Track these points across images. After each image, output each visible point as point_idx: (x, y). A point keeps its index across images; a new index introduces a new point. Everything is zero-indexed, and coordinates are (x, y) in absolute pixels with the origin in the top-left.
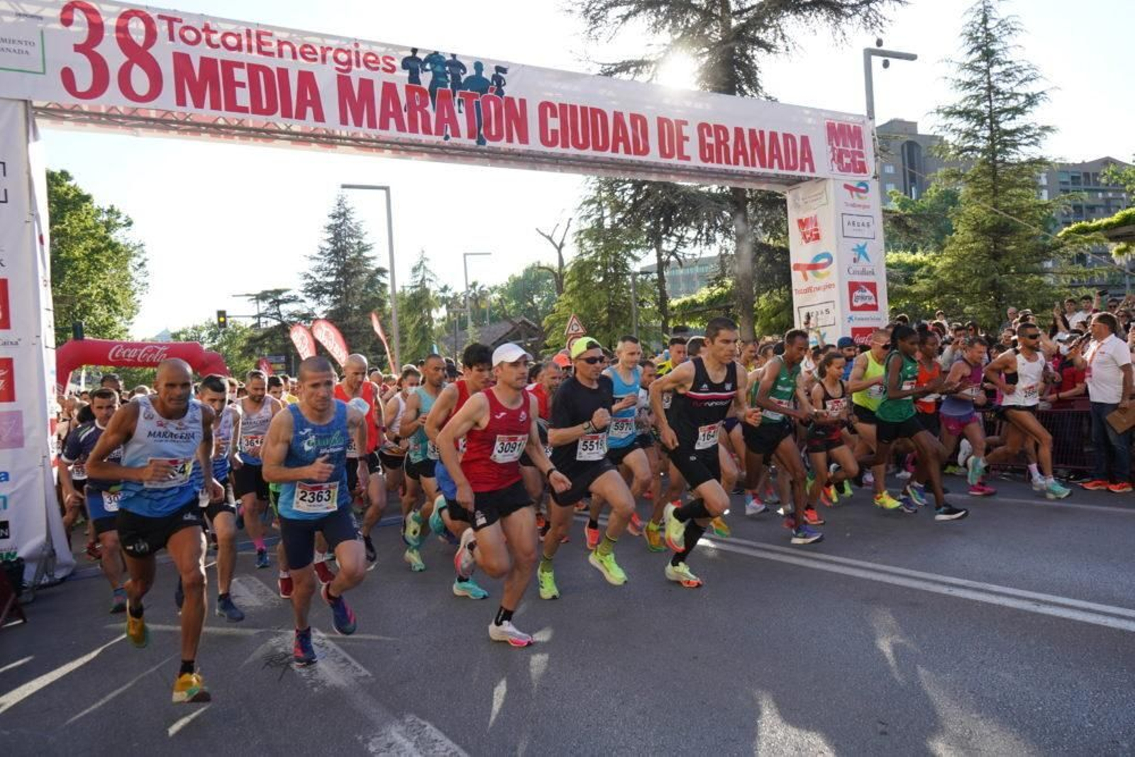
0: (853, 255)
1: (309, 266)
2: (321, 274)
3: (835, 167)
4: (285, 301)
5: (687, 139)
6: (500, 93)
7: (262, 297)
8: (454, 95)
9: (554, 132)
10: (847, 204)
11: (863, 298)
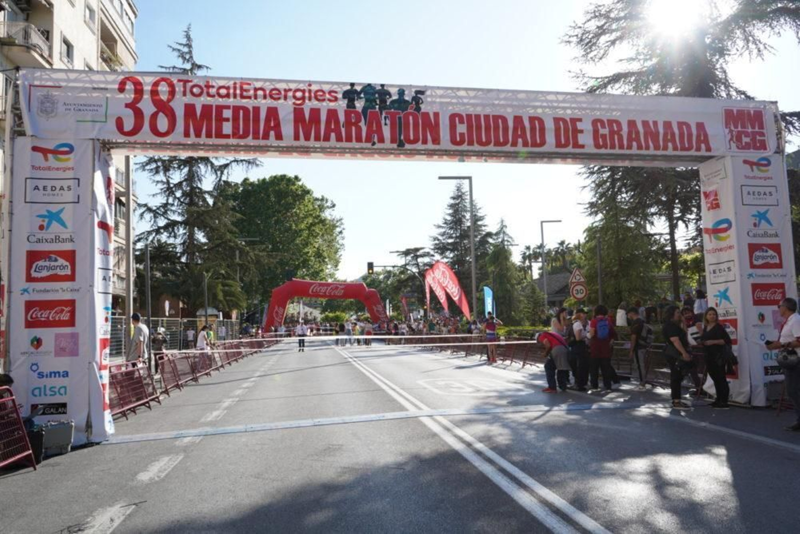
0: (753, 220)
1: (436, 232)
2: (444, 237)
3: (733, 145)
4: (422, 256)
5: (582, 131)
6: (418, 109)
7: (407, 253)
8: (381, 114)
9: (462, 135)
10: (747, 177)
11: (763, 258)
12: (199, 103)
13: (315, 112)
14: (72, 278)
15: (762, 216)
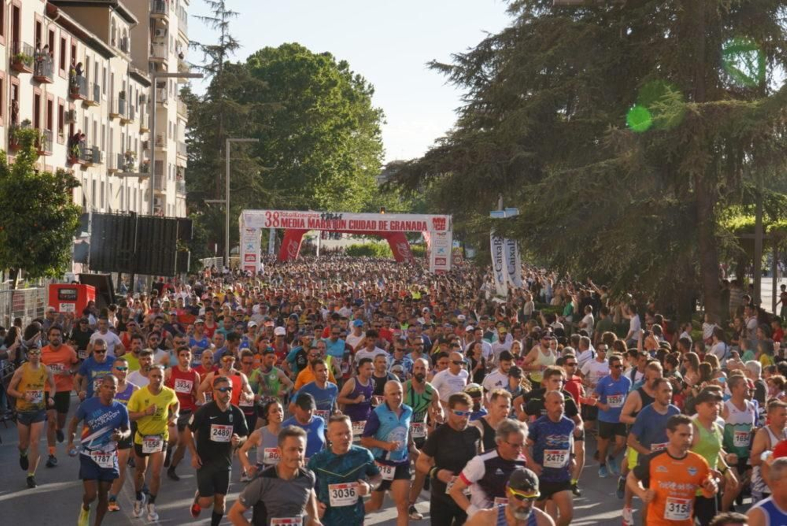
12: (285, 218)
13: (313, 220)
14: (255, 261)
15: (441, 250)
